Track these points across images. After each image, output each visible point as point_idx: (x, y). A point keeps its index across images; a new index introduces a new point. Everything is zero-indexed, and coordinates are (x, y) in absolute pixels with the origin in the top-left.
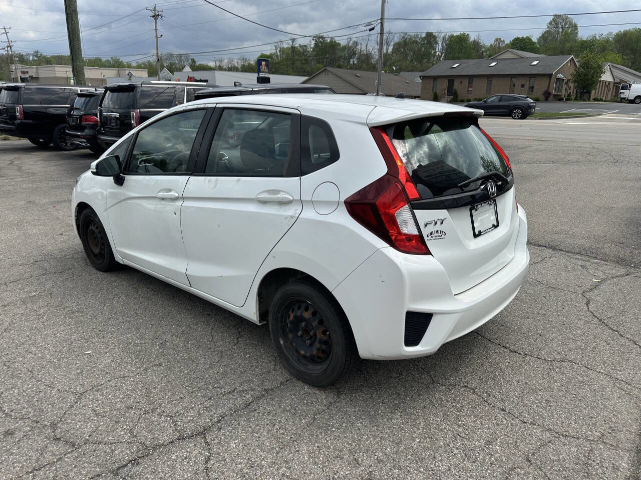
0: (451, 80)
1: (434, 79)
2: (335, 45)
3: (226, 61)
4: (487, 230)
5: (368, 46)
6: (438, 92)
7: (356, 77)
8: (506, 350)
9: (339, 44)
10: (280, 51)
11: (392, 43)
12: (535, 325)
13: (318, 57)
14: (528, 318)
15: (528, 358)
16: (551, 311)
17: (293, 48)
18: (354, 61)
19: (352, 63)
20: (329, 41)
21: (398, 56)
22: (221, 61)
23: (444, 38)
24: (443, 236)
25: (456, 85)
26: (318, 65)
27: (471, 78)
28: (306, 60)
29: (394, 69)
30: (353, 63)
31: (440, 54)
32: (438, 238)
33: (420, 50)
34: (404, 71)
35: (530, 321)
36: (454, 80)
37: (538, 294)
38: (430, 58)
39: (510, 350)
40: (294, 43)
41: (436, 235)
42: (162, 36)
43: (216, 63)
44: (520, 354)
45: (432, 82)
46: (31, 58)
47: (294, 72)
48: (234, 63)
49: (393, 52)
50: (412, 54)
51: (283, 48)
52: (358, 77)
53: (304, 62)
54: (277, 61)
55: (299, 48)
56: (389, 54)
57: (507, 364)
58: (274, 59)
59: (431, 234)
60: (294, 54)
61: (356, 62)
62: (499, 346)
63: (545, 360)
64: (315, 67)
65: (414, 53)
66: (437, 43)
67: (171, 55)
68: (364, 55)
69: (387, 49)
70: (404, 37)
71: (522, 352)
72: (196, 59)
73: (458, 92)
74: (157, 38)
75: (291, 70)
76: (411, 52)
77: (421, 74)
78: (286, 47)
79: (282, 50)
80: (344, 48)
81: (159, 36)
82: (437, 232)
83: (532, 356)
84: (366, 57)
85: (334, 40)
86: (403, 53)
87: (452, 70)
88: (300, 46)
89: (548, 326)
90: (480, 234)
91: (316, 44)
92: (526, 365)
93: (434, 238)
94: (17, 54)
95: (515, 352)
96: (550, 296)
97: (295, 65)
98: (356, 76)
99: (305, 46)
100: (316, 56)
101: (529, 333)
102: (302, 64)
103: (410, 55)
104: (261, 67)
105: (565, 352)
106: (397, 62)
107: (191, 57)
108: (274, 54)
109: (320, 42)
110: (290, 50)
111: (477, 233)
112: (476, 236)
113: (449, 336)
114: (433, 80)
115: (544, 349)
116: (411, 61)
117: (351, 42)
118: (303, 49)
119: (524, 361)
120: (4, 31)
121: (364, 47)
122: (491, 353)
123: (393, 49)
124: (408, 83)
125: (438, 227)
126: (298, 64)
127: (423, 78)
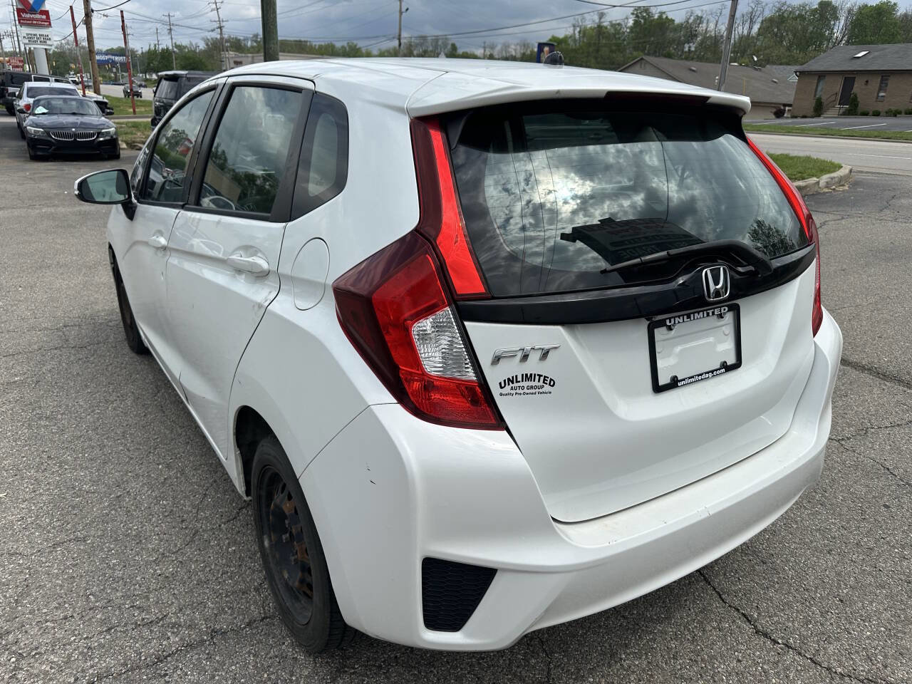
0: (849, 78)
1: (819, 77)
2: (665, 23)
3: (499, 47)
4: (701, 375)
5: (720, 23)
6: (824, 98)
7: (689, 71)
8: (746, 626)
9: (673, 21)
10: (580, 32)
11: (760, 20)
12: (839, 574)
13: (637, 41)
14: (829, 552)
15: (790, 656)
16: (888, 543)
17: (600, 27)
18: (690, 47)
19: (687, 49)
20: (656, 17)
21: (766, 40)
22: (492, 47)
23: (850, 11)
24: (547, 388)
25: (858, 88)
26: (635, 53)
27: (885, 75)
28: (618, 45)
29: (756, 59)
30: (689, 50)
31: (840, 37)
32: (533, 391)
33: (805, 29)
34: (774, 63)
35: (831, 560)
36: (855, 78)
37: (874, 497)
38: (821, 43)
39: (755, 627)
40: (602, 20)
41: (526, 384)
42: (407, 10)
43: (485, 51)
44: (775, 642)
45: (816, 81)
46: (249, 44)
47: (598, 63)
48: (510, 50)
49: (759, 34)
50: (790, 36)
51: (585, 27)
52: (693, 71)
53: (614, 48)
54: (574, 47)
55: (609, 27)
56: (753, 37)
57: (734, 664)
58: (569, 45)
59: (510, 381)
60: (601, 37)
61: (693, 49)
62: (735, 614)
63: (828, 669)
64: (630, 56)
65: (794, 35)
66: (837, 18)
67: (424, 38)
68: (711, 37)
69: (751, 28)
70: (780, 9)
71: (783, 638)
72: (458, 45)
73: (859, 100)
74: (401, 13)
75: (593, 60)
76: (789, 33)
77: (798, 68)
78: (589, 26)
79: (584, 32)
80: (680, 26)
81: (404, 10)
82: (528, 377)
83: (800, 654)
84: (713, 41)
85: (664, 16)
86: (776, 35)
87: (854, 61)
88: (613, 25)
89: (870, 579)
90: (674, 383)
91: (636, 22)
92: (777, 674)
93: (518, 391)
94: (233, 38)
95: (766, 635)
96: (900, 506)
97: (600, 53)
98: (691, 70)
99: (619, 24)
100: (633, 40)
101: (816, 592)
102: (612, 51)
103: (787, 39)
104: (542, 54)
105: (886, 656)
106: (765, 49)
107: (450, 42)
108: (571, 37)
109: (643, 17)
110: (595, 31)
111: (664, 379)
112: (658, 389)
113: (541, 619)
114: (817, 78)
115: (838, 639)
116: (789, 49)
117: (692, 18)
118: (616, 29)
119: (777, 663)
120: (214, 6)
121: (712, 26)
122: (709, 628)
123: (759, 29)
124: (775, 82)
125: (533, 366)
126: (605, 51)
127: (801, 74)
